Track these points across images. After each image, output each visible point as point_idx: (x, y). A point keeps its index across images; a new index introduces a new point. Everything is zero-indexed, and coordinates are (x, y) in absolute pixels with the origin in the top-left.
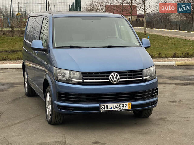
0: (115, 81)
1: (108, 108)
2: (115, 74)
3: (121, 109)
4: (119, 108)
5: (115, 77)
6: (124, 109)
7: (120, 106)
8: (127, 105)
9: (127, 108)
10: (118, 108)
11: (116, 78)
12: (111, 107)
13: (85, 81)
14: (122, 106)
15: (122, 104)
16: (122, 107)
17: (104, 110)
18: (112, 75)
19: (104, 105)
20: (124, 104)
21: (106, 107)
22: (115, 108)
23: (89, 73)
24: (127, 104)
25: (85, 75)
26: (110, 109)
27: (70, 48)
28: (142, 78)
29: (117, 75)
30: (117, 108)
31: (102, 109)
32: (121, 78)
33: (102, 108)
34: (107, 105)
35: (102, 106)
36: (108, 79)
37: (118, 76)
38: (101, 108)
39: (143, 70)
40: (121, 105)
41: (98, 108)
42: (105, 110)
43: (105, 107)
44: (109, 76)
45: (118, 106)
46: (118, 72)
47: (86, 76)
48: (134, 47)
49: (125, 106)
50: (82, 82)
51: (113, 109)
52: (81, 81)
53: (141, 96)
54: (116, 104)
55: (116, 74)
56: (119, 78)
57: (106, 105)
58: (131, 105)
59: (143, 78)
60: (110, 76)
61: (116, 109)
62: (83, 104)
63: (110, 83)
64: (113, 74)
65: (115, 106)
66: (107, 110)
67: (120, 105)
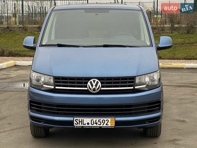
0: (94, 90)
1: (84, 124)
2: (95, 81)
3: (101, 125)
4: (99, 124)
5: (94, 84)
6: (105, 125)
7: (99, 122)
8: (109, 121)
9: (109, 124)
10: (97, 124)
11: (96, 85)
12: (87, 122)
13: (57, 88)
14: (103, 122)
15: (102, 119)
16: (102, 124)
17: (78, 125)
18: (91, 83)
19: (78, 119)
20: (105, 119)
21: (81, 122)
22: (92, 124)
23: (63, 78)
24: (109, 119)
25: (58, 80)
26: (86, 125)
27: (58, 47)
28: (132, 88)
29: (97, 83)
30: (95, 123)
31: (75, 124)
32: (102, 87)
33: (77, 123)
34: (82, 119)
35: (76, 120)
36: (86, 87)
37: (100, 83)
38: (75, 122)
39: (136, 76)
40: (101, 121)
41: (71, 123)
42: (80, 125)
43: (79, 122)
44: (87, 83)
45: (97, 121)
46: (100, 79)
47: (60, 82)
48: (139, 47)
49: (106, 122)
50: (53, 89)
51: (90, 125)
52: (53, 87)
53: (131, 110)
54: (95, 119)
55: (97, 80)
56: (100, 86)
57: (80, 119)
58: (114, 121)
59: (134, 88)
60: (89, 83)
61: (95, 125)
62: (53, 116)
63: (87, 92)
64: (92, 80)
65: (92, 121)
66: (82, 125)
67: (99, 120)
